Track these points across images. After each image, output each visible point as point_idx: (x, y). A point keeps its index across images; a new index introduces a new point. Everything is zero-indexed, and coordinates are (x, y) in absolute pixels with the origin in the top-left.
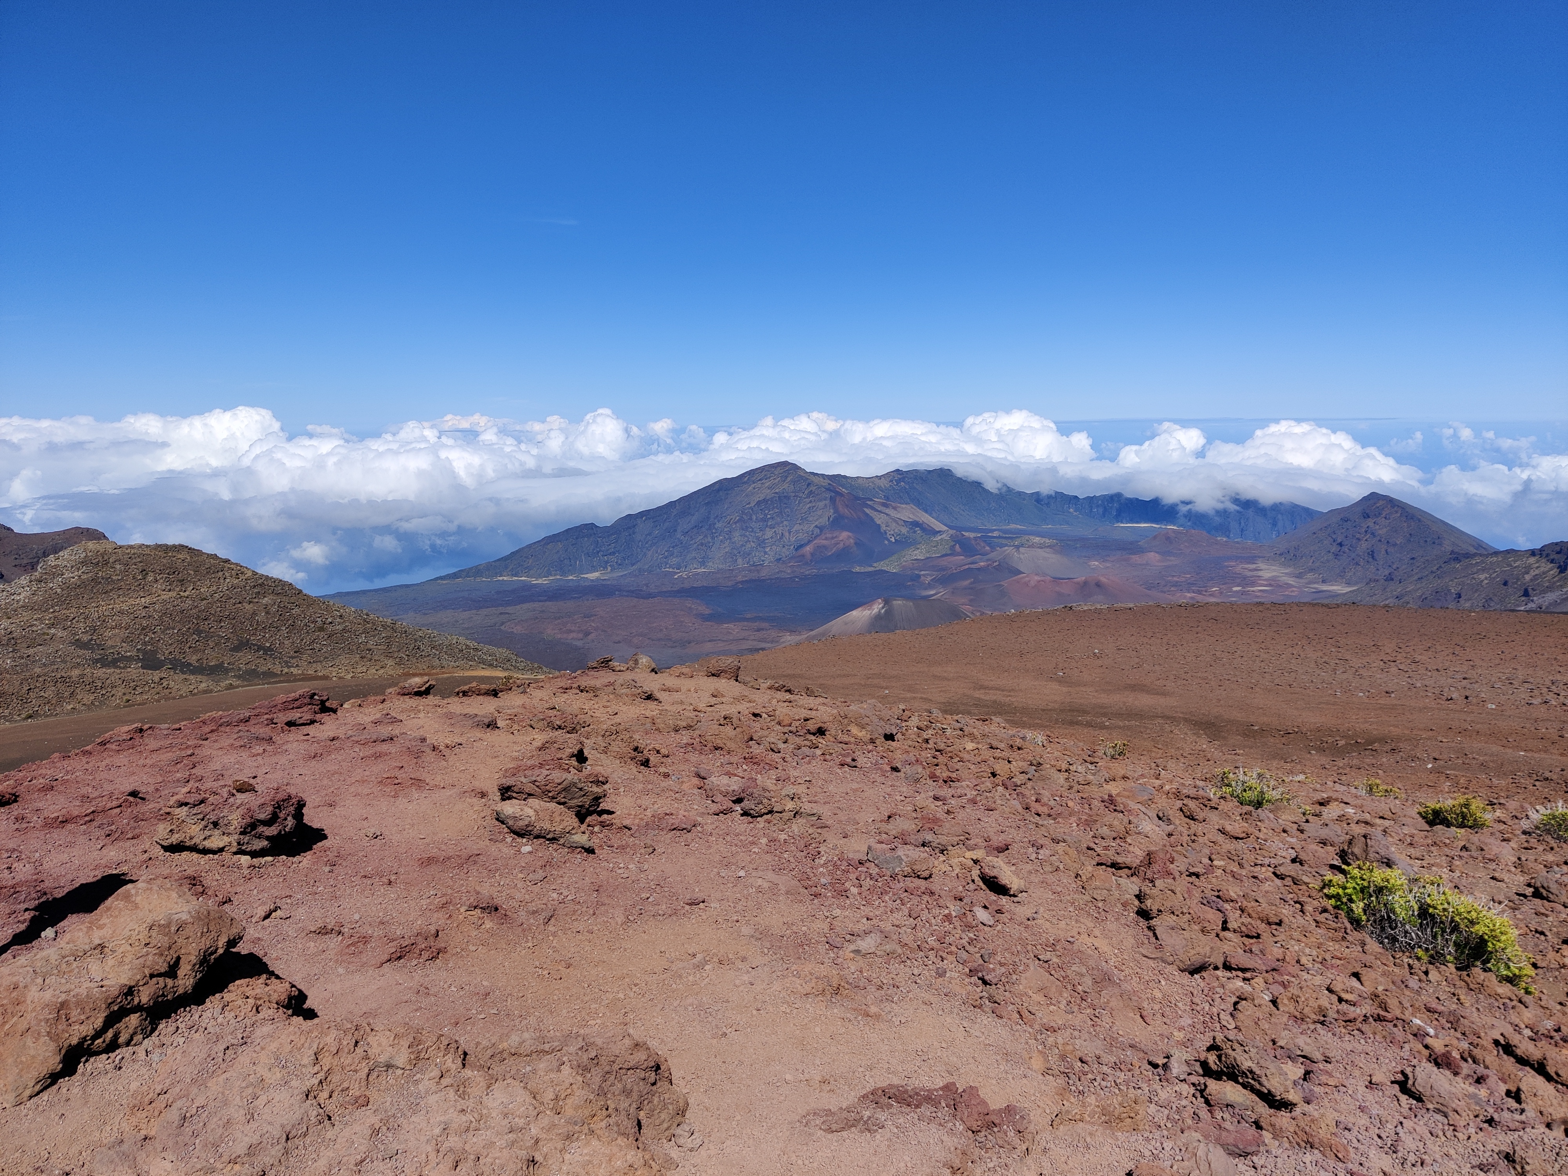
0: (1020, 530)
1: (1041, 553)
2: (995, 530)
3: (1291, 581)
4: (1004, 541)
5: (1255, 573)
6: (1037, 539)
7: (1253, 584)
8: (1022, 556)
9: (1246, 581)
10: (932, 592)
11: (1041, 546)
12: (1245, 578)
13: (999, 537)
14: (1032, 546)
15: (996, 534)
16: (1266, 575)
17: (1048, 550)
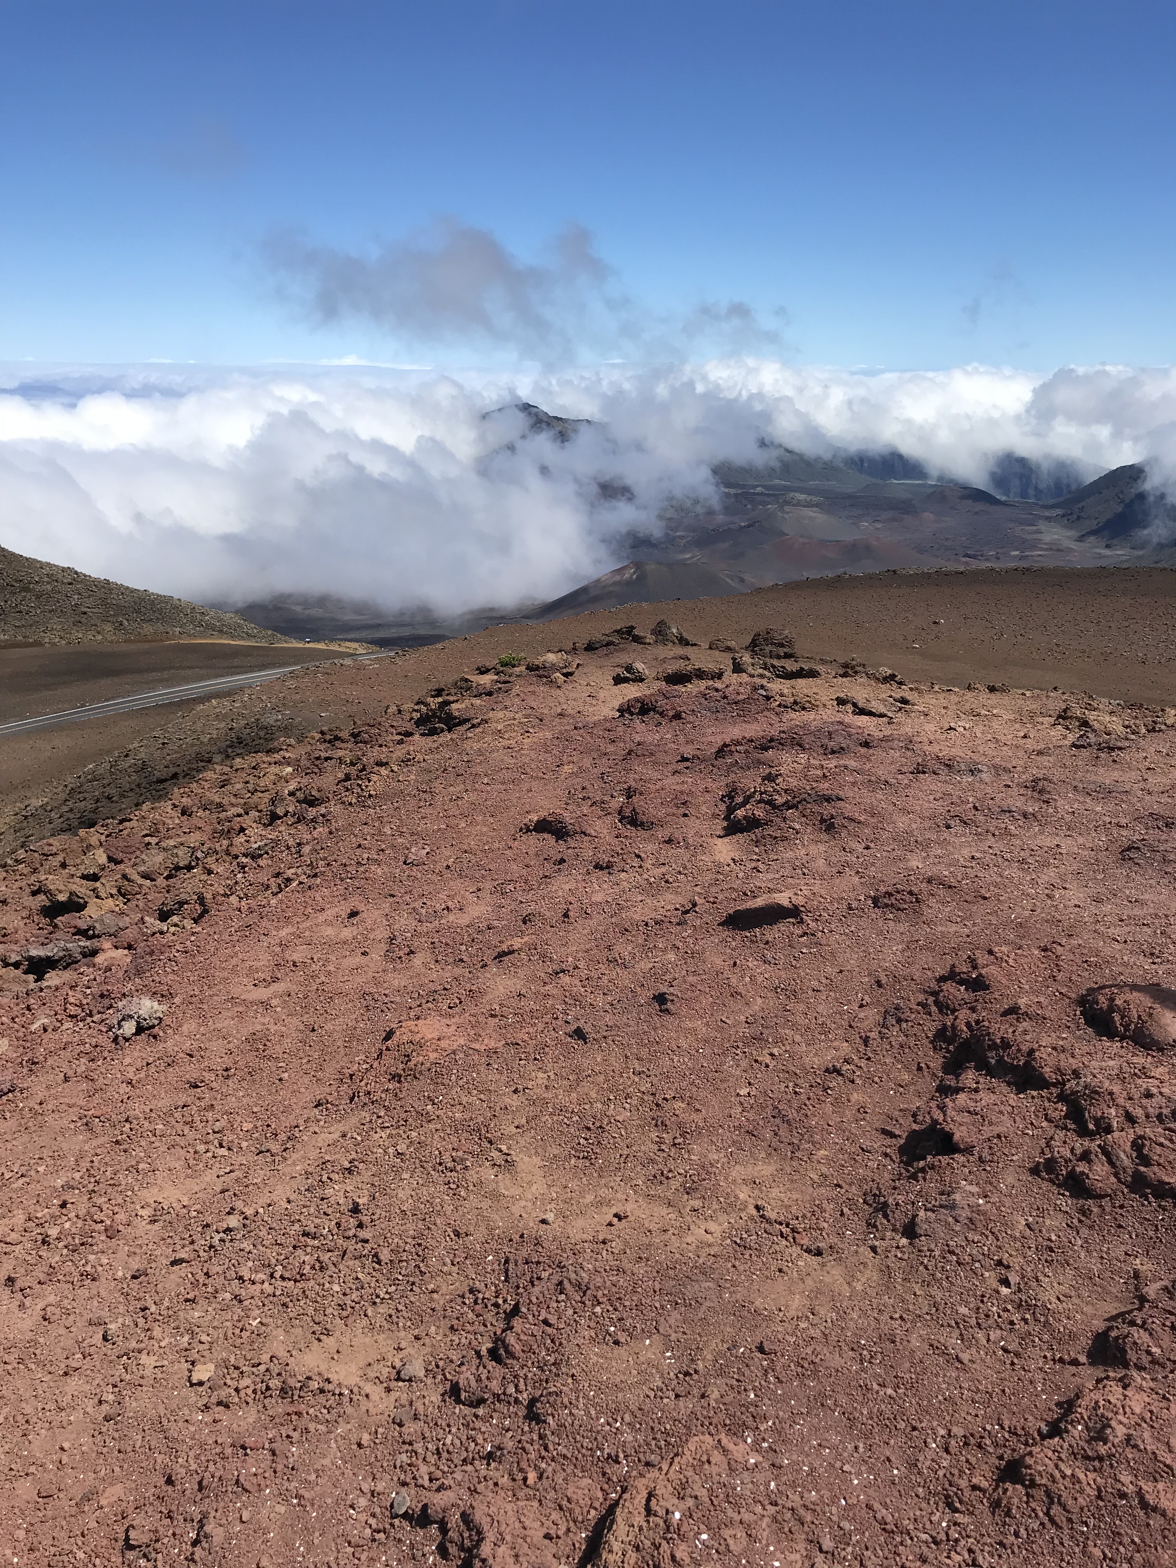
0: (785, 486)
1: (810, 513)
2: (758, 486)
3: (1073, 545)
4: (767, 499)
5: (1035, 536)
6: (802, 497)
7: (1034, 547)
8: (786, 516)
9: (1025, 545)
10: (688, 556)
11: (809, 505)
12: (1024, 541)
13: (762, 494)
14: (799, 504)
15: (759, 490)
16: (1047, 538)
17: (815, 509)
